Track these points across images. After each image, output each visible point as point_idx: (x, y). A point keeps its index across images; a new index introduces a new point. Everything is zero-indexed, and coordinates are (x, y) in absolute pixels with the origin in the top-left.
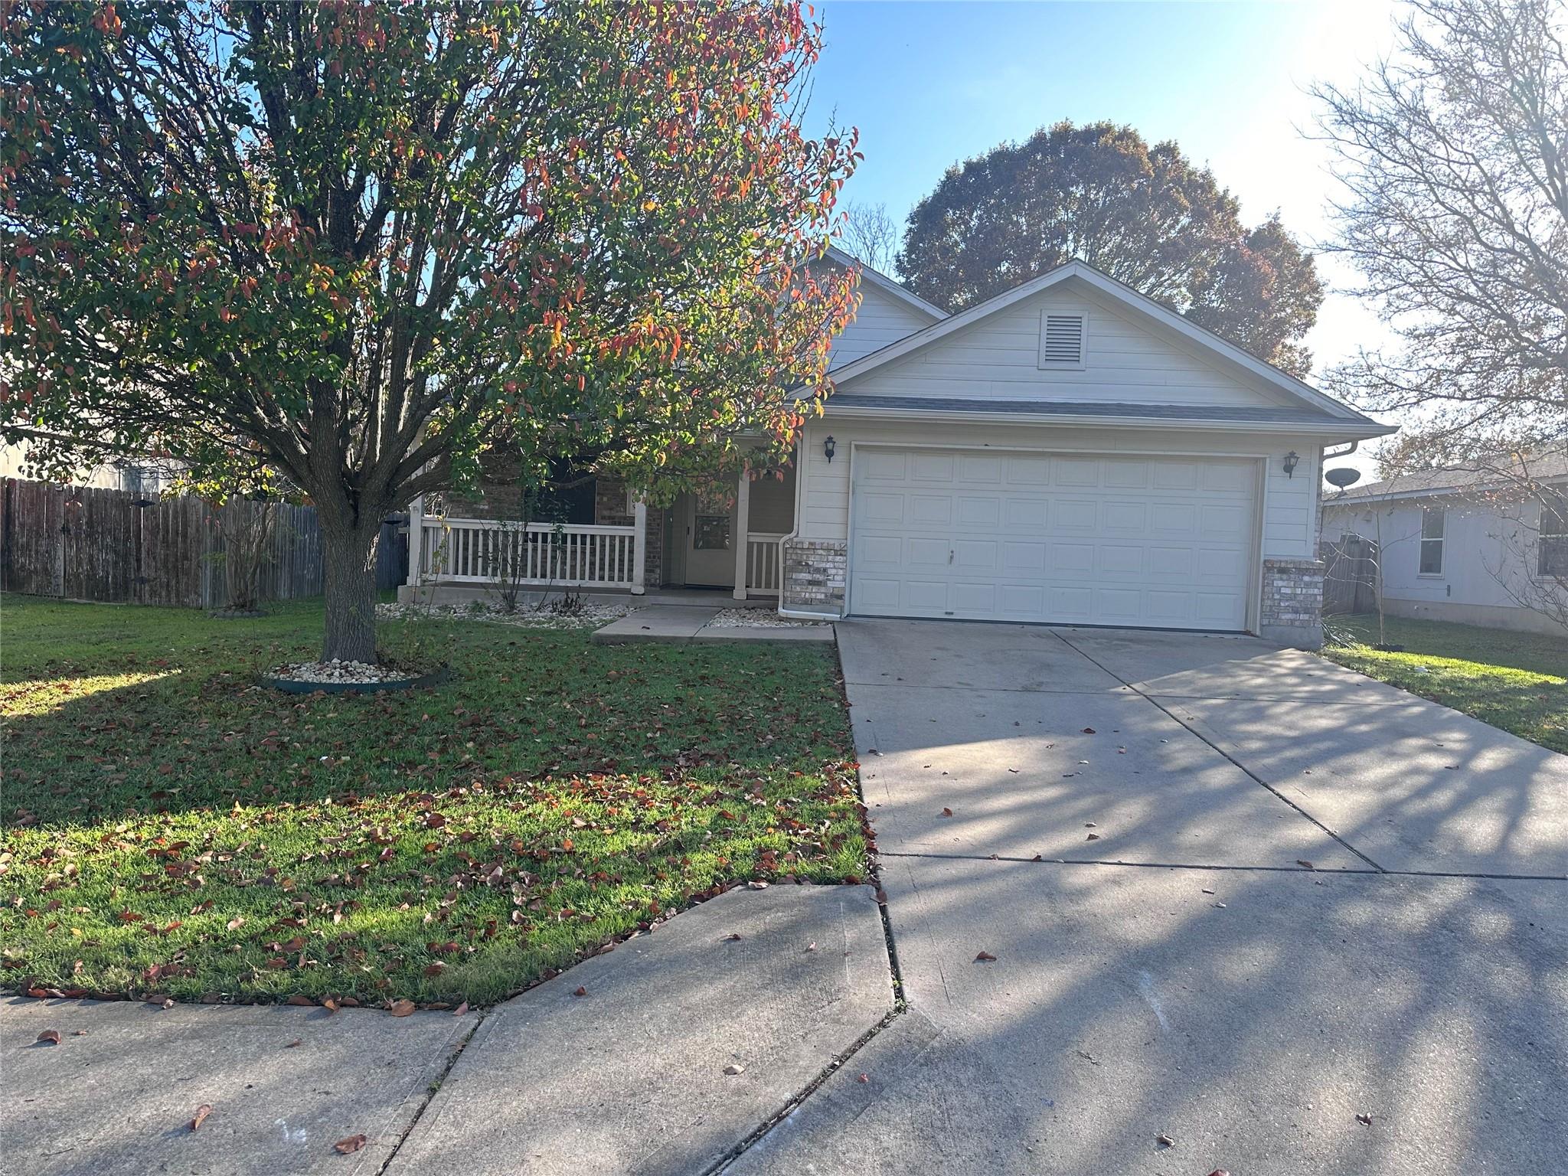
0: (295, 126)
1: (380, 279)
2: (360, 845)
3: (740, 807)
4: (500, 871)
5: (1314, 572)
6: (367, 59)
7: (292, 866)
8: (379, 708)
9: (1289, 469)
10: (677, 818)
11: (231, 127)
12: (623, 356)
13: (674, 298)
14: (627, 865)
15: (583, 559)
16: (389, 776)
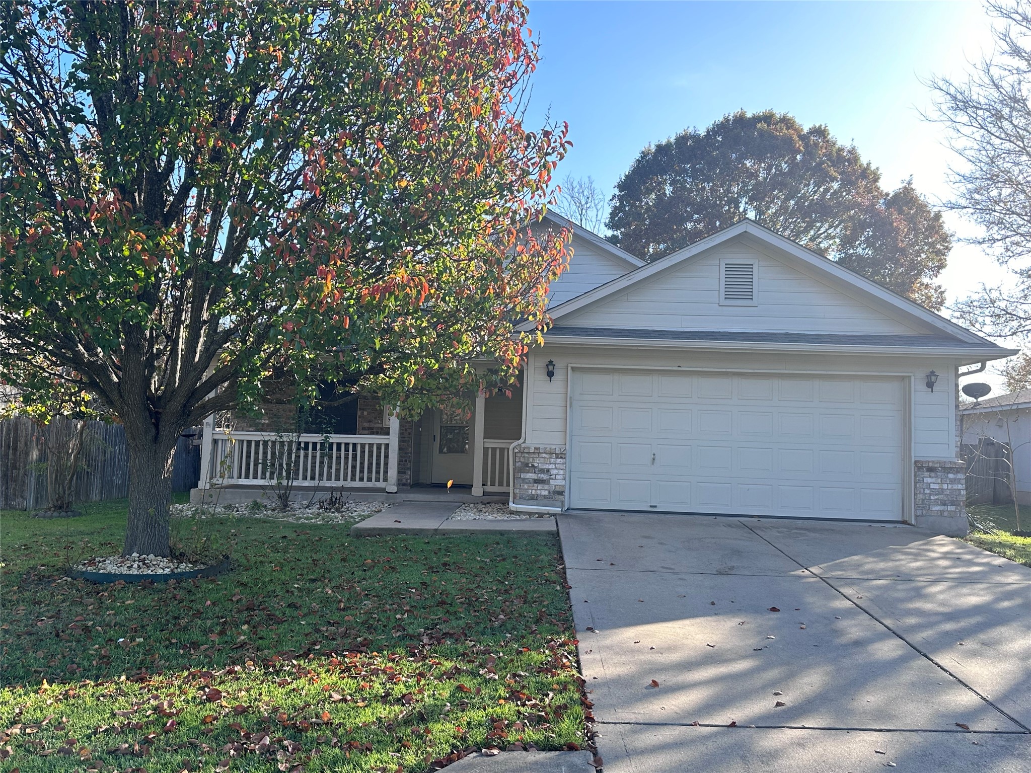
0: (119, 122)
1: (184, 243)
2: (148, 717)
3: (475, 681)
4: (267, 740)
5: (958, 470)
6: (177, 72)
7: (89, 737)
8: (170, 596)
9: (930, 385)
10: (421, 691)
11: (68, 124)
12: (380, 302)
13: (423, 253)
14: (377, 735)
15: (346, 463)
16: (176, 656)
